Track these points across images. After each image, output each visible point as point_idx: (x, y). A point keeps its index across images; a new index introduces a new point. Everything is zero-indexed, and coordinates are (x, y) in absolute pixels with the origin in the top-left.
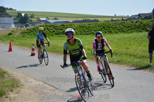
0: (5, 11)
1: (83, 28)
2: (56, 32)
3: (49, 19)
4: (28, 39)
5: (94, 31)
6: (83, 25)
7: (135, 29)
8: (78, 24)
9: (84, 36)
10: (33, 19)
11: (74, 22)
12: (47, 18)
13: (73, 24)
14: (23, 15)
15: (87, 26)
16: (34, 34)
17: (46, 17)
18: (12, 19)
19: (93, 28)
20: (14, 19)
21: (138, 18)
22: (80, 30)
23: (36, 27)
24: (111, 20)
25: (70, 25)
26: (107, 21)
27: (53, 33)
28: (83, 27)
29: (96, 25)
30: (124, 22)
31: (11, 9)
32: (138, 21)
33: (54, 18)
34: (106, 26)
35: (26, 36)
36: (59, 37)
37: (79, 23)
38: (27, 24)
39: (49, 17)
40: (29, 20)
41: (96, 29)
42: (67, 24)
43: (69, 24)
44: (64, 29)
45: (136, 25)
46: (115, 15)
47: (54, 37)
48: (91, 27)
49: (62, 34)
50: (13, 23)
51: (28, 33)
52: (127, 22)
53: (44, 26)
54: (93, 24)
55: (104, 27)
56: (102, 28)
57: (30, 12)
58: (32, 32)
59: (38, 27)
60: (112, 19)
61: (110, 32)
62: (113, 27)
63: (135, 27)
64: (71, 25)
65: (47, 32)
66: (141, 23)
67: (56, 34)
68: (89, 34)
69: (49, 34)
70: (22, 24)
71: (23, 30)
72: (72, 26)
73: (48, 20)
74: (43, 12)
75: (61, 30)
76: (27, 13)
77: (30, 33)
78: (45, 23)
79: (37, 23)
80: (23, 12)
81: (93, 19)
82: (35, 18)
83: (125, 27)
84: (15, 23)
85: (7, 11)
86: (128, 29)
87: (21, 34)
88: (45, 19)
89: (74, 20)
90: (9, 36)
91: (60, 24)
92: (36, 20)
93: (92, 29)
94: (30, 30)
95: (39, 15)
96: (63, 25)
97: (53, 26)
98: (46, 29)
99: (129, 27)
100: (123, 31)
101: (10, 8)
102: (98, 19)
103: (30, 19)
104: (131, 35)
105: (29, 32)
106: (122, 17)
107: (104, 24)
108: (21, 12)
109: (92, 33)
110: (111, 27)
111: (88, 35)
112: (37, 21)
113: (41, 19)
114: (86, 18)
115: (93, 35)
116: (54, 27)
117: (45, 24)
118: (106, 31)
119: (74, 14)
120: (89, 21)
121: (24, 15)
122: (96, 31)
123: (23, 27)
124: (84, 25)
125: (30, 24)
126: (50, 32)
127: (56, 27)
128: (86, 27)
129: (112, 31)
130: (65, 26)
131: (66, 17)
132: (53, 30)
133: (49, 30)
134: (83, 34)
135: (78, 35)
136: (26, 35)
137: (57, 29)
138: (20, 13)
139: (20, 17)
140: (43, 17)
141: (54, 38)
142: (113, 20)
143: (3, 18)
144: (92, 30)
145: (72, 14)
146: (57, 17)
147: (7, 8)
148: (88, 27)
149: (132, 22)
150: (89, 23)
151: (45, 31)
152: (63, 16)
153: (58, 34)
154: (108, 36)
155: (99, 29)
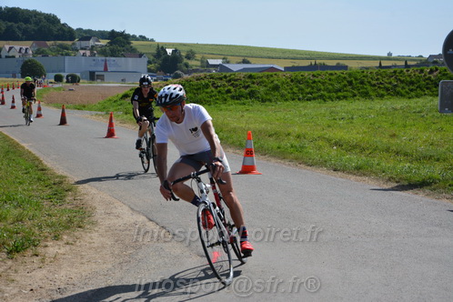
0: (129, 43)
2: (233, 94)
3: (228, 62)
5: (325, 93)
6: (300, 78)
7: (427, 88)
8: (288, 75)
9: (305, 104)
10: (191, 63)
11: (287, 69)
14: (169, 51)
15: (309, 78)
17: (223, 57)
18: (144, 60)
19: (323, 83)
20: (149, 62)
22: (291, 89)
24: (378, 65)
25: (268, 77)
26: (367, 68)
27: (225, 96)
28: (299, 82)
29: (333, 77)
30: (402, 71)
31: (143, 38)
32: (437, 70)
33: (241, 59)
34: (356, 79)
36: (241, 104)
37: (291, 73)
38: (176, 74)
39: (229, 58)
40: (182, 64)
41: (330, 87)
42: (260, 74)
43: (267, 73)
44: (252, 85)
45: (429, 78)
46: (390, 54)
47: (229, 105)
48: (320, 82)
49: (247, 98)
50: (146, 70)
52: (408, 71)
53: (205, 77)
54: (324, 75)
55: (350, 83)
57: (185, 45)
59: (191, 81)
60: (380, 63)
61: (366, 95)
62: (374, 82)
63: (428, 84)
64: (272, 76)
65: (212, 91)
66: (444, 75)
67: (233, 98)
68: (314, 99)
69: (218, 97)
70: (166, 73)
72: (272, 79)
73: (227, 65)
74: (217, 45)
75: (246, 87)
76: (179, 48)
79: (202, 72)
80: (170, 45)
81: (333, 63)
82: (198, 58)
83: (402, 82)
84: (149, 71)
85: (134, 43)
86: (411, 87)
88: (219, 62)
89: (289, 64)
90: (122, 101)
91: (243, 74)
92: (199, 63)
93: (322, 87)
95: (207, 52)
96: (250, 77)
97: (228, 79)
98: (210, 84)
99: (412, 83)
100: (398, 94)
101: (141, 36)
102: (346, 64)
103: (185, 61)
104: (421, 101)
106: (406, 60)
107: (350, 75)
108: (166, 44)
109: (322, 97)
110: (369, 82)
111: (310, 100)
113: (211, 62)
114: (318, 62)
115: (323, 101)
116: (230, 81)
118: (356, 92)
119: (289, 51)
120: (324, 67)
121: (171, 52)
122: (330, 92)
124: (302, 76)
125: (186, 73)
126: (219, 92)
127: (236, 80)
129: (371, 93)
130: (255, 78)
131: (269, 58)
132: (226, 89)
133: (216, 88)
134: (299, 99)
135: (287, 100)
137: (237, 85)
138: (162, 48)
139: (163, 57)
140: (215, 56)
142: (383, 65)
143: (123, 59)
145: (284, 51)
146: (249, 56)
147: (134, 37)
148: (310, 81)
149: (422, 71)
150: (315, 73)
151: (209, 90)
152: (265, 54)
153: (238, 98)
154: (357, 106)
155: (337, 86)
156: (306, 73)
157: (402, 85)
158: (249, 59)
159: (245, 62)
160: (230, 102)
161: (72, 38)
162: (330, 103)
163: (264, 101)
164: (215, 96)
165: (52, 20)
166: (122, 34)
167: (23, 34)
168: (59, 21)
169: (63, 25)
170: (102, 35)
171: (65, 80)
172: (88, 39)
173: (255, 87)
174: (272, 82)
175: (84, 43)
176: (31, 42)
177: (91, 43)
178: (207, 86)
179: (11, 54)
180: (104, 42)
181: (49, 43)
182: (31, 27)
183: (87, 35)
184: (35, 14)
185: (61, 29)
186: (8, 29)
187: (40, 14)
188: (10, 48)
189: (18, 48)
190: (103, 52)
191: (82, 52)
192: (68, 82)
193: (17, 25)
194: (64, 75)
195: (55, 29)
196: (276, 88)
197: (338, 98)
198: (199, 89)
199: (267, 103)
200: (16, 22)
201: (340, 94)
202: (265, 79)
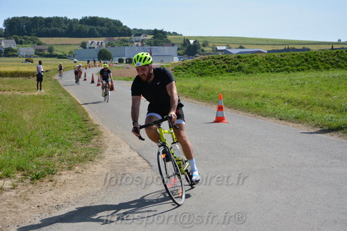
0: (166, 37)
2: (227, 68)
4: (183, 79)
5: (289, 67)
6: (272, 57)
8: (264, 55)
9: (275, 74)
10: (205, 49)
11: (269, 52)
12: (227, 46)
13: (255, 55)
14: (192, 42)
15: (279, 57)
16: (193, 72)
17: (227, 44)
18: (175, 48)
19: (288, 61)
20: (179, 49)
22: (266, 65)
23: (197, 61)
25: (250, 57)
26: (323, 50)
27: (222, 70)
28: (271, 60)
29: (295, 57)
31: (175, 34)
33: (238, 46)
34: (310, 58)
36: (232, 75)
39: (231, 45)
40: (200, 50)
41: (293, 63)
42: (245, 55)
43: (250, 55)
46: (340, 40)
47: (224, 76)
48: (285, 60)
49: (236, 71)
50: (177, 54)
51: (184, 70)
54: (288, 55)
55: (306, 60)
56: (303, 62)
57: (202, 37)
58: (189, 68)
59: (199, 61)
60: (332, 47)
61: (317, 68)
62: (323, 59)
65: (213, 67)
67: (227, 71)
68: (282, 71)
69: (217, 71)
71: (176, 65)
72: (253, 58)
73: (229, 50)
74: (223, 37)
75: (236, 64)
76: (198, 40)
77: (186, 69)
80: (192, 38)
81: (301, 47)
82: (210, 46)
83: (342, 59)
84: (179, 54)
85: (169, 37)
88: (224, 48)
91: (234, 56)
92: (211, 49)
93: (287, 63)
94: (188, 65)
95: (216, 42)
96: (239, 57)
98: (212, 62)
100: (340, 67)
101: (173, 33)
102: (309, 48)
103: (202, 47)
108: (189, 37)
109: (287, 70)
110: (319, 59)
111: (279, 72)
113: (219, 48)
115: (287, 73)
116: (225, 60)
118: (310, 66)
120: (294, 50)
122: (292, 66)
126: (218, 67)
127: (229, 60)
129: (320, 66)
130: (242, 58)
131: (257, 44)
132: (222, 65)
133: (216, 65)
134: (271, 72)
135: (263, 72)
136: (181, 72)
137: (230, 63)
138: (187, 39)
139: (188, 45)
140: (221, 44)
141: (224, 78)
143: (162, 47)
145: (267, 40)
147: (169, 33)
148: (279, 59)
151: (211, 67)
152: (253, 43)
153: (230, 71)
154: (313, 74)
155: (298, 62)
156: (276, 54)
157: (343, 61)
158: (244, 46)
159: (241, 47)
160: (225, 74)
161: (130, 35)
162: (292, 74)
163: (247, 73)
164: (215, 70)
165: (118, 23)
166: (161, 32)
167: (100, 33)
168: (122, 24)
169: (125, 26)
170: (149, 32)
171: (125, 62)
172: (140, 35)
173: (242, 64)
174: (253, 60)
175: (137, 38)
176: (104, 38)
177: (142, 37)
178: (210, 64)
179: (92, 46)
180: (150, 37)
181: (115, 38)
182: (105, 28)
183: (139, 33)
184: (107, 20)
185: (123, 29)
186: (91, 30)
187: (110, 20)
188: (92, 42)
189: (96, 42)
190: (149, 44)
191: (136, 43)
192: (127, 63)
193: (95, 28)
194: (124, 58)
195: (119, 30)
196: (256, 64)
197: (298, 70)
198: (205, 66)
199: (250, 74)
200: (95, 26)
201: (299, 67)
202: (249, 58)
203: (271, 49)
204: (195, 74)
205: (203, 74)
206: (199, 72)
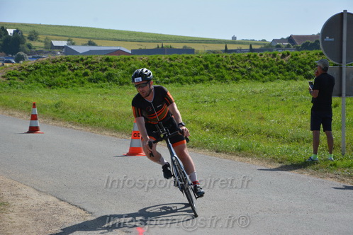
1: (157, 66)
2: (90, 77)
3: (73, 44)
4: (22, 91)
5: (182, 76)
6: (157, 61)
7: (280, 72)
8: (145, 58)
10: (34, 44)
11: (135, 52)
12: (68, 40)
13: (133, 58)
14: (10, 31)
15: (166, 62)
16: (37, 80)
17: (68, 38)
19: (180, 67)
21: (288, 46)
23: (43, 63)
24: (224, 49)
25: (125, 60)
26: (214, 52)
27: (82, 79)
29: (189, 61)
30: (255, 56)
32: (288, 54)
33: (86, 41)
34: (212, 63)
35: (17, 83)
36: (98, 87)
37: (148, 56)
38: (19, 55)
39: (74, 40)
40: (24, 46)
41: (187, 70)
42: (117, 57)
43: (123, 56)
44: (110, 68)
45: (282, 63)
46: (234, 38)
47: (87, 88)
48: (176, 65)
49: (104, 81)
51: (22, 77)
52: (261, 55)
53: (61, 60)
54: (181, 58)
55: (206, 67)
57: (26, 25)
58: (31, 75)
59: (46, 63)
60: (226, 47)
61: (222, 79)
62: (229, 66)
63: (280, 68)
64: (129, 59)
65: (69, 74)
66: (295, 59)
67: (90, 80)
68: (172, 82)
69: (75, 80)
70: (7, 54)
71: (9, 69)
72: (129, 62)
73: (72, 47)
74: (61, 26)
75: (104, 70)
76: (20, 28)
77: (27, 77)
78: (65, 54)
80: (11, 25)
81: (180, 46)
82: (41, 39)
83: (256, 66)
86: (265, 71)
87: (4, 80)
88: (64, 43)
89: (136, 46)
91: (100, 57)
92: (42, 45)
93: (179, 71)
94: (28, 71)
95: (51, 33)
96: (107, 60)
97: (85, 61)
98: (67, 67)
99: (265, 67)
100: (253, 78)
102: (193, 48)
103: (28, 42)
104: (270, 85)
105: (24, 74)
106: (251, 43)
107: (206, 59)
109: (179, 80)
110: (225, 66)
111: (168, 84)
112: (46, 48)
113: (56, 43)
114: (165, 44)
115: (180, 85)
116: (86, 64)
117: (64, 56)
118: (212, 75)
119: (135, 34)
120: (171, 50)
121: (12, 32)
122: (186, 75)
123: (10, 62)
124: (159, 59)
125: (29, 55)
126: (76, 75)
127: (92, 63)
128: (165, 66)
129: (226, 77)
130: (112, 62)
131: (115, 40)
132: (83, 72)
133: (73, 70)
134: (157, 83)
136: (17, 80)
137: (94, 68)
138: (3, 28)
139: (4, 37)
140: (59, 38)
141: (86, 90)
142: (229, 48)
144: (177, 73)
145: (130, 34)
146: (94, 39)
148: (167, 65)
149: (274, 55)
150: (172, 56)
151: (65, 73)
153: (96, 81)
154: (216, 88)
155: (194, 70)
156: (163, 57)
157: (256, 69)
159: (91, 44)
160: (88, 84)
162: (187, 87)
163: (121, 84)
164: (72, 78)
173: (112, 70)
174: (130, 65)
178: (63, 69)
197: (195, 81)
198: (55, 71)
199: (125, 86)
201: (196, 77)
202: (122, 62)
203: (137, 48)
204: (40, 84)
205: (54, 84)
206: (47, 81)
